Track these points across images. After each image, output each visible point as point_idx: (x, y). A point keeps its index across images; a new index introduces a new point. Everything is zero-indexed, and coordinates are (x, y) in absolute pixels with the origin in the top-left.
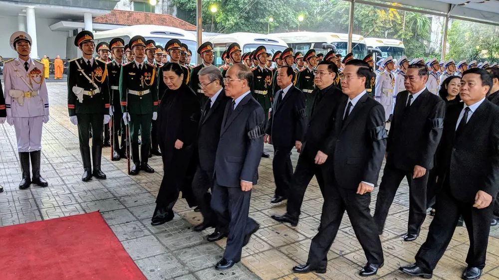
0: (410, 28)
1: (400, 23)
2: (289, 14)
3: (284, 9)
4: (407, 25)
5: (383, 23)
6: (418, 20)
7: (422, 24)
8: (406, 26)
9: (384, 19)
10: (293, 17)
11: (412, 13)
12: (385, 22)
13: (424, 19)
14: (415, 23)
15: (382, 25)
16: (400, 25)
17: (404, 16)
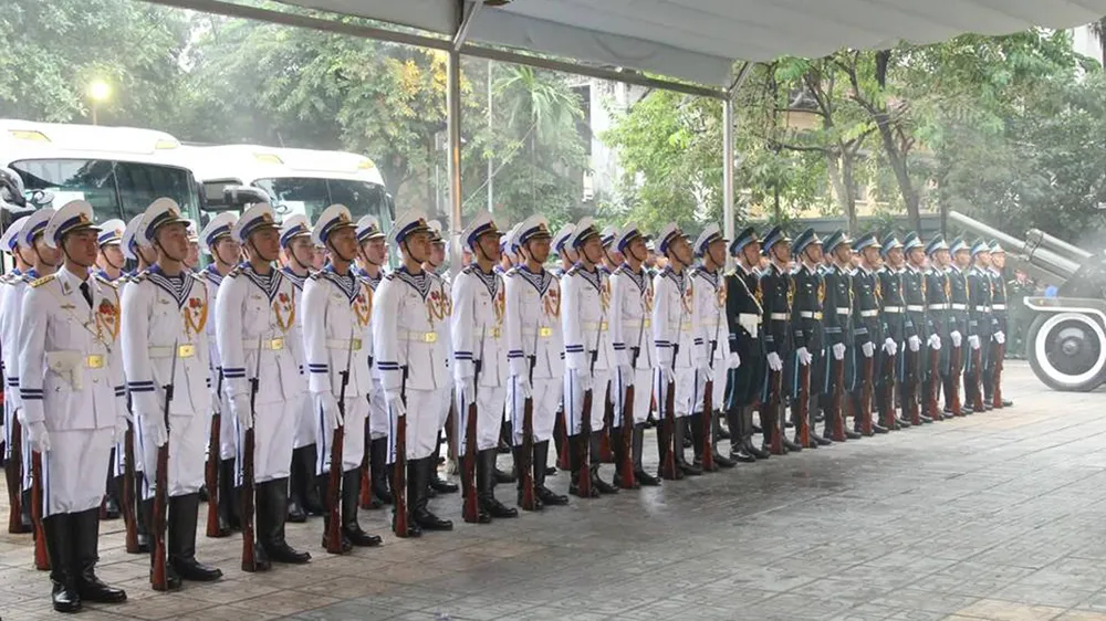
0: (511, 123)
1: (474, 105)
2: (41, 69)
3: (18, 53)
4: (500, 111)
5: (415, 105)
6: (535, 96)
7: (547, 107)
8: (498, 116)
9: (414, 91)
10: (55, 83)
11: (512, 69)
12: (418, 101)
13: (552, 92)
14: (527, 105)
15: (409, 113)
16: (477, 111)
17: (486, 81)
